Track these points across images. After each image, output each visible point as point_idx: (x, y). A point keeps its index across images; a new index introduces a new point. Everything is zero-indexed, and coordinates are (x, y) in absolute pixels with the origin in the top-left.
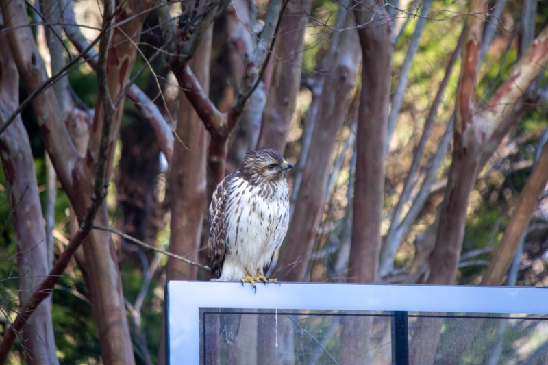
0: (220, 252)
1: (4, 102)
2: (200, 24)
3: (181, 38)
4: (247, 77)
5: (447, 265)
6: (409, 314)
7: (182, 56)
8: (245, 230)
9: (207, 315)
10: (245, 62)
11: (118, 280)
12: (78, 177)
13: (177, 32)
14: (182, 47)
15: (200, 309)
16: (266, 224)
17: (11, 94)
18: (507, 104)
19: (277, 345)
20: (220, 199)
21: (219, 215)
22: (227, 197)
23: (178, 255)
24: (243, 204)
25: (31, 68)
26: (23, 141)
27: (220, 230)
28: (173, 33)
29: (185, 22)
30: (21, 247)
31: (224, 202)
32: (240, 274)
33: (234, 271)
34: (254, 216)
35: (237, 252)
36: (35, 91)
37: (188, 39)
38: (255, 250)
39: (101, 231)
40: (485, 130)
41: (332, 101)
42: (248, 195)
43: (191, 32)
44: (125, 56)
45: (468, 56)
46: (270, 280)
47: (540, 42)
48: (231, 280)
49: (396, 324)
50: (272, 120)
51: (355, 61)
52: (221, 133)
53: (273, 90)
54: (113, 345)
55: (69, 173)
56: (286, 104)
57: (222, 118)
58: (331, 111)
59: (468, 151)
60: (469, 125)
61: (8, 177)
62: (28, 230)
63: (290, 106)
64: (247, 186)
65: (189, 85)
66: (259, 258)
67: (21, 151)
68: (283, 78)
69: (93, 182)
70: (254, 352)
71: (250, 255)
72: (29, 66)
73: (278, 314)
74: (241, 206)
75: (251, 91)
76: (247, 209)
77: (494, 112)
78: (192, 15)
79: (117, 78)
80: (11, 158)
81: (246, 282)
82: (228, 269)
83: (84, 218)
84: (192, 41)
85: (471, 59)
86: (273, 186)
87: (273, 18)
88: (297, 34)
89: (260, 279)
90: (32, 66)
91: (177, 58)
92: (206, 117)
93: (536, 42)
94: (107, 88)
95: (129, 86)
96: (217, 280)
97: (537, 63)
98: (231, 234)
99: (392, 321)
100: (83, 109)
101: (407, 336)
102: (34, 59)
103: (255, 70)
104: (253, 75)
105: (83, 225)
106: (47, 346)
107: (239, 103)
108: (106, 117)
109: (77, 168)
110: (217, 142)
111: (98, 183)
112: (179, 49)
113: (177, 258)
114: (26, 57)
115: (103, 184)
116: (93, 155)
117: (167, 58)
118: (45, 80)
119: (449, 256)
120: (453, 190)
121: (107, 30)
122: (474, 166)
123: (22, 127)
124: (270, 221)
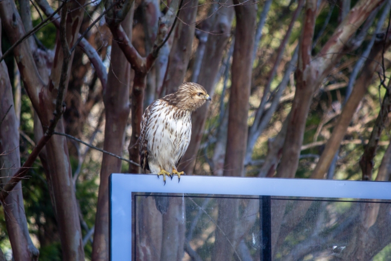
3: (116, 7)
4: (160, 33)
5: (291, 161)
6: (272, 198)
7: (117, 19)
8: (159, 140)
9: (136, 197)
10: (159, 23)
12: (43, 98)
13: (114, 2)
14: (117, 12)
15: (132, 193)
16: (173, 137)
18: (334, 53)
19: (183, 217)
20: (146, 118)
21: (145, 128)
22: (149, 116)
23: (112, 153)
24: (159, 123)
25: (12, 24)
26: (4, 72)
27: (145, 138)
28: (111, 3)
30: (2, 144)
34: (166, 132)
36: (18, 41)
37: (121, 7)
39: (58, 135)
40: (318, 69)
41: (214, 47)
43: (123, 2)
44: (76, 17)
45: (307, 20)
47: (356, 10)
49: (263, 204)
50: (175, 61)
51: (230, 20)
52: (142, 71)
53: (176, 41)
55: (37, 95)
56: (185, 50)
57: (143, 61)
58: (213, 54)
59: (306, 83)
60: (307, 66)
62: (7, 132)
63: (187, 52)
65: (121, 39)
67: (2, 79)
68: (182, 33)
69: (55, 102)
72: (11, 23)
73: (185, 196)
74: (157, 124)
75: (163, 44)
76: (161, 126)
77: (325, 58)
79: (71, 31)
83: (48, 127)
84: (123, 9)
85: (309, 21)
90: (12, 22)
91: (113, 21)
92: (132, 60)
93: (353, 10)
94: (66, 39)
95: (79, 40)
97: (353, 25)
99: (260, 202)
100: (43, 49)
101: (270, 213)
102: (14, 18)
103: (166, 29)
104: (164, 32)
105: (47, 132)
106: (19, 211)
107: (154, 51)
108: (65, 59)
109: (43, 92)
110: (139, 77)
111: (59, 103)
112: (115, 14)
113: (111, 155)
114: (9, 17)
115: (62, 104)
116: (54, 83)
117: (107, 20)
118: (21, 32)
119: (293, 155)
120: (296, 110)
121: (67, 1)
122: (310, 94)
123: (3, 62)
124: (176, 136)
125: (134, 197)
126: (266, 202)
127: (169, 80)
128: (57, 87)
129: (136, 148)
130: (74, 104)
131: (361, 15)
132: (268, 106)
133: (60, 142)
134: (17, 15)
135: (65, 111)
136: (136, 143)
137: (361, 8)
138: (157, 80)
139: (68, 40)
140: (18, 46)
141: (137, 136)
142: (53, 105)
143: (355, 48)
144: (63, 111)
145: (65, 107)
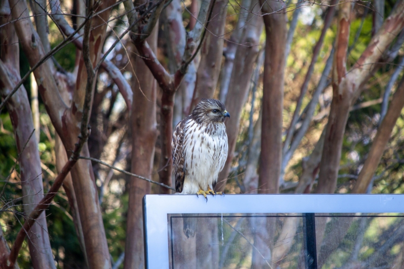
0: (181, 174)
1: (9, 69)
2: (155, 12)
3: (141, 22)
4: (188, 48)
5: (329, 179)
6: (316, 215)
7: (142, 35)
8: (197, 157)
9: (172, 219)
10: (186, 37)
11: (96, 194)
12: (66, 122)
13: (138, 17)
14: (142, 28)
15: (168, 214)
16: (212, 152)
17: (14, 63)
18: (372, 64)
19: (223, 239)
20: (178, 136)
21: (179, 148)
22: (183, 134)
23: (141, 176)
24: (195, 138)
25: (31, 45)
26: (24, 97)
27: (180, 158)
28: (136, 18)
29: (144, 10)
30: (24, 172)
31: (182, 138)
32: (196, 189)
33: (191, 187)
34: (204, 146)
35: (193, 173)
36: (39, 61)
37: (146, 22)
38: (206, 171)
39: (83, 160)
40: (354, 82)
41: (243, 63)
42: (198, 132)
43: (148, 17)
44: (98, 35)
45: (341, 30)
46: (217, 193)
47: (392, 18)
48: (190, 194)
49: (307, 222)
50: (203, 78)
51: (258, 34)
52: (170, 89)
53: (204, 57)
54: (93, 241)
55: (60, 119)
56: (214, 67)
57: (170, 77)
58: (242, 71)
59: (343, 97)
60: (343, 79)
61: (13, 122)
62: (28, 160)
63: (216, 68)
64: (197, 126)
65: (147, 55)
66: (209, 177)
67: (22, 104)
68: (211, 48)
69: (79, 125)
71: (203, 175)
72: (30, 44)
73: (223, 217)
74: (194, 140)
75: (192, 59)
76: (198, 142)
77: (361, 69)
78: (148, 5)
79: (93, 51)
80: (15, 109)
81: (200, 194)
82: (187, 186)
83: (73, 151)
84: (149, 24)
85: (343, 32)
86: (215, 126)
87: (206, 6)
88: (220, 17)
89: (210, 192)
90: (32, 43)
91: (139, 36)
92: (159, 77)
93: (389, 18)
94: (89, 58)
96: (180, 193)
97: (391, 33)
98: (188, 160)
99: (304, 220)
100: (62, 72)
101: (315, 231)
102: (33, 39)
103: (194, 44)
104: (192, 48)
105: (72, 156)
106: (44, 242)
107: (182, 67)
108: (89, 79)
109: (66, 116)
110: (167, 93)
111: (83, 126)
112: (140, 30)
113: (140, 178)
114: (27, 38)
115: (87, 127)
116: (77, 105)
117: (131, 36)
118: (42, 53)
119: (331, 172)
120: (332, 126)
121: (90, 18)
122: (347, 107)
123: (22, 86)
124: (215, 150)
125: (170, 219)
127: (198, 99)
128: (81, 110)
129: (166, 170)
131: (398, 23)
132: (298, 126)
133: (84, 166)
134: (37, 36)
135: (90, 134)
136: (167, 165)
137: (397, 17)
138: (183, 100)
139: (92, 59)
140: (38, 68)
141: (167, 157)
142: (77, 129)
143: (391, 60)
144: (88, 135)
145: (90, 130)
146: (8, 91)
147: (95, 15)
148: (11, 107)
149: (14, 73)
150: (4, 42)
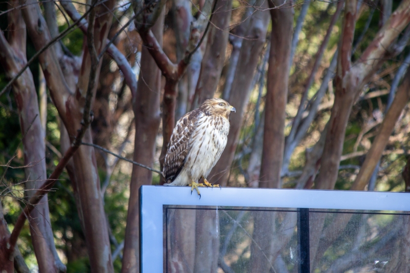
0: (180, 164)
1: (16, 51)
3: (146, 11)
4: (192, 39)
5: (330, 172)
6: (310, 210)
7: (147, 24)
8: (203, 153)
9: (168, 210)
11: (98, 180)
12: (70, 107)
13: (144, 6)
14: (147, 17)
15: (164, 205)
16: (216, 151)
17: (20, 45)
18: (375, 59)
19: (217, 231)
20: (186, 128)
23: (142, 164)
24: (206, 134)
25: (37, 30)
26: (29, 80)
28: (141, 7)
30: (27, 155)
31: (191, 131)
35: (192, 167)
36: (43, 47)
37: (151, 11)
39: (86, 146)
40: (358, 76)
41: (249, 53)
43: (153, 7)
44: (105, 22)
45: (347, 24)
46: (214, 186)
47: (398, 13)
49: (301, 217)
50: (207, 68)
51: (265, 24)
52: (173, 78)
53: (209, 47)
55: (64, 104)
56: (218, 57)
57: (174, 68)
58: (247, 60)
59: (346, 91)
60: (347, 73)
61: (19, 105)
62: (32, 143)
63: (220, 58)
65: (151, 45)
67: (27, 87)
68: (216, 39)
69: (82, 111)
70: (193, 233)
72: (36, 28)
73: (219, 209)
74: (204, 135)
75: (195, 50)
77: (365, 64)
79: (99, 37)
80: (21, 92)
83: (75, 137)
84: (154, 13)
85: (349, 25)
88: (226, 8)
90: (38, 27)
91: (143, 26)
92: (162, 66)
93: (395, 13)
94: (93, 45)
95: (108, 46)
97: (395, 29)
99: (298, 215)
100: (70, 56)
102: (39, 23)
103: (198, 34)
104: (197, 38)
105: (74, 142)
106: (45, 225)
107: (186, 57)
108: (92, 66)
109: (70, 101)
110: (170, 84)
111: (86, 112)
112: (145, 19)
113: (141, 166)
114: (34, 22)
115: (90, 113)
116: (81, 91)
117: (136, 25)
118: (47, 38)
119: (332, 165)
120: (335, 119)
121: (95, 6)
122: (350, 101)
123: (28, 70)
125: (165, 211)
126: (304, 215)
127: (201, 88)
128: (84, 95)
130: (102, 113)
131: (403, 19)
132: (305, 114)
133: (87, 152)
134: (43, 20)
137: (403, 12)
138: (189, 88)
139: (96, 46)
140: (44, 53)
142: (81, 114)
143: (397, 54)
144: (91, 121)
146: (13, 74)
147: (100, 3)
148: (16, 90)
149: (20, 56)
150: (11, 24)
